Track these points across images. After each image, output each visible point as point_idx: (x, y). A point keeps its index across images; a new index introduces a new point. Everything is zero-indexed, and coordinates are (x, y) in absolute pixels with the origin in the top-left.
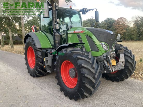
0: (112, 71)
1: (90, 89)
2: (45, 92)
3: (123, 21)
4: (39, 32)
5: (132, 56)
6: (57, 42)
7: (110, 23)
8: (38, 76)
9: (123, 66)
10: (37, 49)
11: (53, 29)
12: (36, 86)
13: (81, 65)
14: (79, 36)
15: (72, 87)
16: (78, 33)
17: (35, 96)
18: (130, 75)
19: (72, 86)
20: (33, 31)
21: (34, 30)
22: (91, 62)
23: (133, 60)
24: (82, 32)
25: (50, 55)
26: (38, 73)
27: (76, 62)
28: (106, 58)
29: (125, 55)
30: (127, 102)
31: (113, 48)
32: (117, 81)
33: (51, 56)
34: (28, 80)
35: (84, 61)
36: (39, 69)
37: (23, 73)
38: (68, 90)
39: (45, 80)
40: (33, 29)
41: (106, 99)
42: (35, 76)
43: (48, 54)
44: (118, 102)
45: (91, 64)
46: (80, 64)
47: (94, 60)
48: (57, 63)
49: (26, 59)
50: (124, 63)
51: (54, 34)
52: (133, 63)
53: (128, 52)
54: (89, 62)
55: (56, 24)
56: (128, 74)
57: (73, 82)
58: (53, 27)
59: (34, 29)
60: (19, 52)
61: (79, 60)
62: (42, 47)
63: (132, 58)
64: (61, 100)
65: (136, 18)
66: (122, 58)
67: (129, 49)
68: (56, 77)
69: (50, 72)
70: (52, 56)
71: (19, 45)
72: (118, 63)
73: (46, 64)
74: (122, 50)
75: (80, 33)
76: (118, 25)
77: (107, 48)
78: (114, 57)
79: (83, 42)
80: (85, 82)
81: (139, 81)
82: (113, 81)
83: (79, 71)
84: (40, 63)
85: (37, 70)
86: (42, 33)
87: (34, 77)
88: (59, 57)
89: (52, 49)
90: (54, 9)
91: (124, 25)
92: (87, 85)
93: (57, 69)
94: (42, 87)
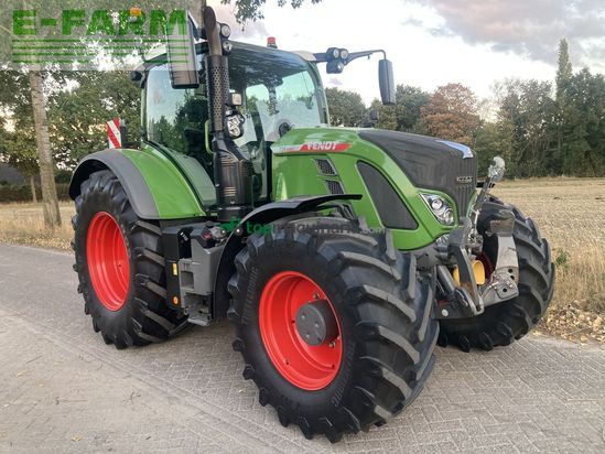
0: (478, 308)
1: (397, 390)
2: (190, 413)
3: (458, 97)
4: (142, 149)
5: (539, 245)
6: (231, 192)
7: (409, 106)
8: (140, 344)
9: (514, 284)
10: (140, 223)
11: (211, 138)
12: (139, 385)
13: (360, 289)
14: (326, 167)
15: (318, 384)
16: (323, 153)
17: (147, 435)
18: (535, 321)
19: (313, 381)
20: (112, 146)
21: (120, 141)
22: (398, 276)
23: (545, 260)
24: (340, 150)
25: (205, 247)
26: (144, 331)
27: (338, 275)
28: (446, 254)
29: (518, 242)
30: (541, 433)
31: (474, 214)
32: (483, 346)
33: (208, 252)
34: (98, 364)
35: (372, 271)
36: (149, 314)
37: (65, 330)
38: (295, 396)
39: (177, 359)
40: (112, 137)
41: (457, 424)
42: (129, 341)
43: (195, 245)
44: (510, 436)
45: (397, 282)
46: (358, 285)
47: (406, 268)
48: (244, 284)
49: (82, 268)
50: (516, 274)
51: (219, 156)
52: (547, 272)
53: (525, 230)
54: (390, 277)
55: (228, 113)
56: (528, 320)
57: (314, 362)
58: (213, 125)
59: (118, 137)
60: (24, 234)
61: (350, 268)
62: (162, 214)
63: (541, 250)
64: (267, 441)
65: (510, 88)
66: (508, 256)
67: (525, 215)
68: (234, 345)
69: (202, 322)
70: (212, 255)
71: (16, 204)
72: (493, 274)
73: (181, 288)
74: (506, 223)
75: (331, 152)
76: (439, 115)
77: (450, 216)
78: (477, 249)
79: (347, 191)
80: (378, 360)
81: (567, 345)
82: (467, 350)
83: (353, 317)
84: (152, 286)
85: (138, 316)
86: (155, 151)
87: (122, 346)
88: (254, 256)
89: (209, 223)
90: (218, 52)
91: (465, 116)
92: (389, 375)
93: (240, 310)
94: (169, 391)
